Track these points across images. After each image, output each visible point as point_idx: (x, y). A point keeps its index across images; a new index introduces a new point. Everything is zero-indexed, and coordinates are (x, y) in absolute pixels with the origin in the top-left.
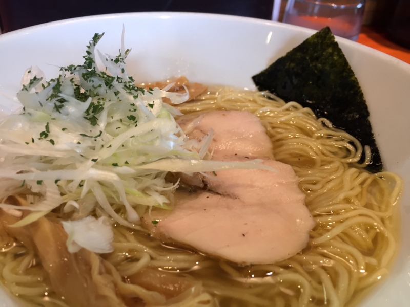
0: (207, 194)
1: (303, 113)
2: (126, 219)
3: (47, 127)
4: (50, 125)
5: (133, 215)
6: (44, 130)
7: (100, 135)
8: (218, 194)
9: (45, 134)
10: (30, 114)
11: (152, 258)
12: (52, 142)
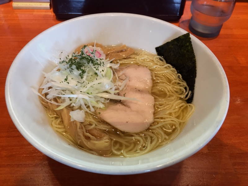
0: (120, 105)
1: (171, 70)
2: (90, 111)
3: (67, 77)
4: (68, 77)
5: (92, 110)
6: (66, 78)
7: (83, 83)
8: (124, 105)
9: (66, 80)
10: (62, 72)
11: (96, 125)
12: (68, 83)
